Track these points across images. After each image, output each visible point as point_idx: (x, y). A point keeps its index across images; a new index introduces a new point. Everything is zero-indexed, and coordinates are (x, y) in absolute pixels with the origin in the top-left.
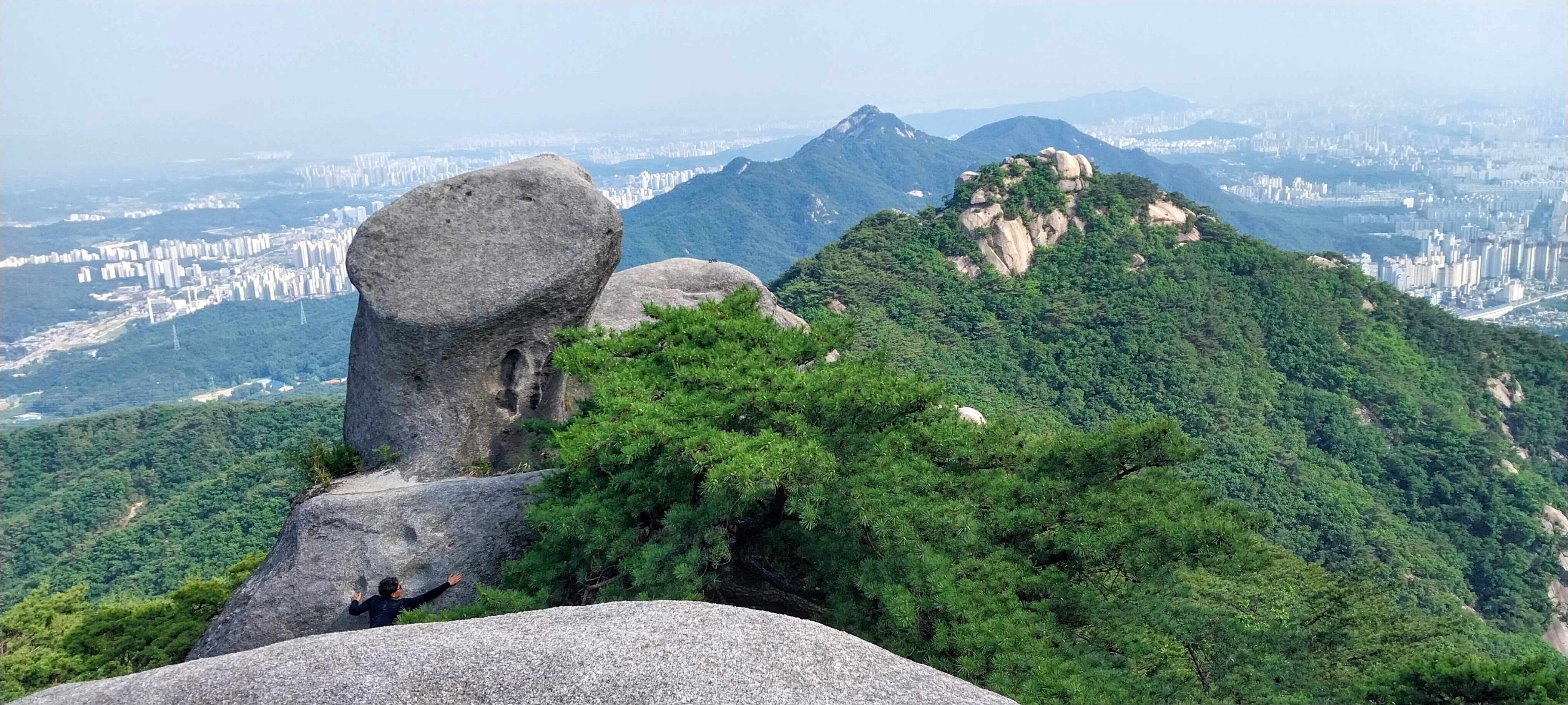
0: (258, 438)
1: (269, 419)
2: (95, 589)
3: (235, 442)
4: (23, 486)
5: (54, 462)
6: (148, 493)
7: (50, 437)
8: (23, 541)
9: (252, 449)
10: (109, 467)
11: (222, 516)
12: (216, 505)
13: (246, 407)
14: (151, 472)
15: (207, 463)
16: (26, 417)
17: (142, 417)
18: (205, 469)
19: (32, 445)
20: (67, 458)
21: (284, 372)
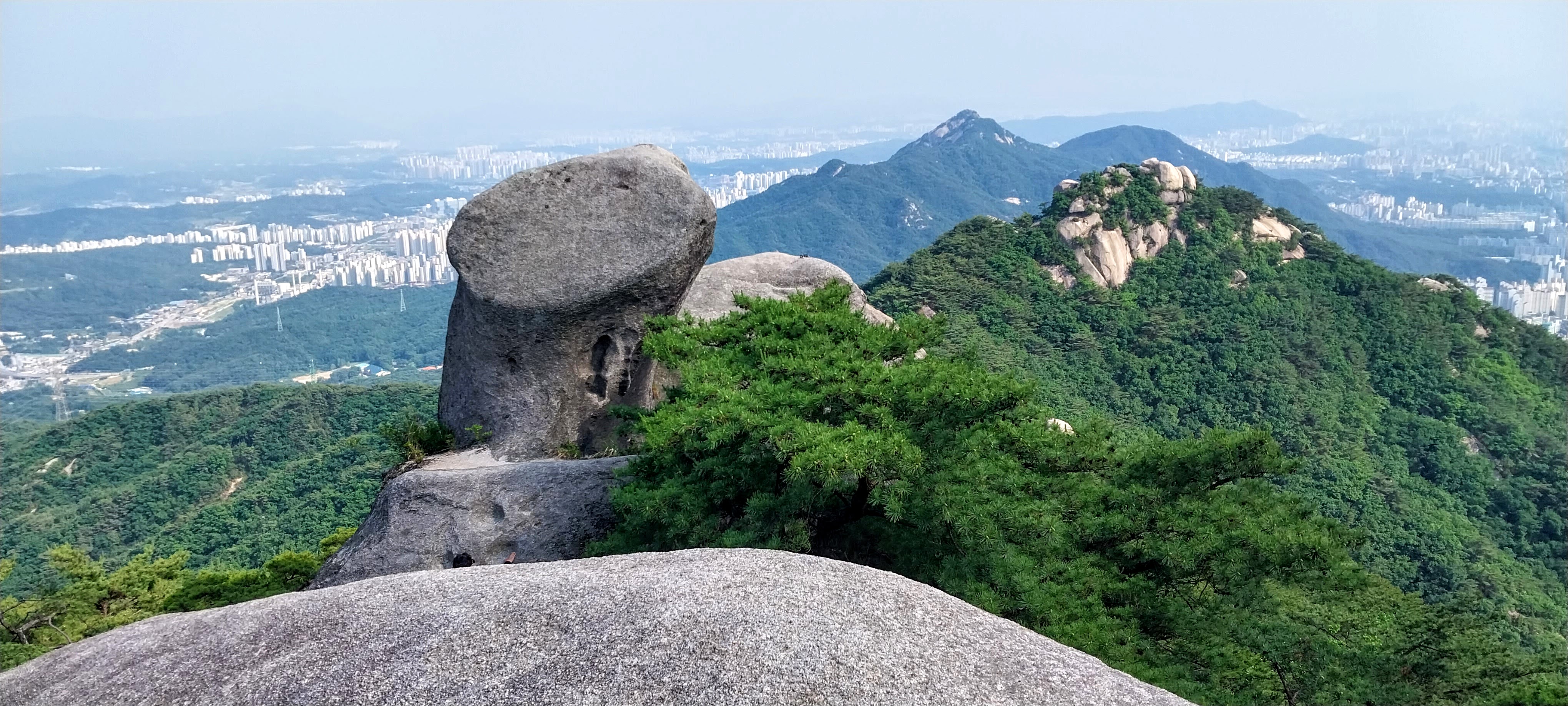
0: (354, 421)
1: (366, 403)
2: (195, 559)
3: (331, 423)
4: (133, 458)
5: (161, 436)
6: (248, 469)
7: (159, 411)
8: (130, 510)
9: (348, 431)
10: (213, 443)
11: (317, 495)
12: (311, 484)
13: (344, 390)
14: (251, 449)
15: (304, 443)
16: (138, 391)
17: (245, 395)
18: (302, 448)
19: (143, 418)
20: (174, 432)
21: (382, 357)
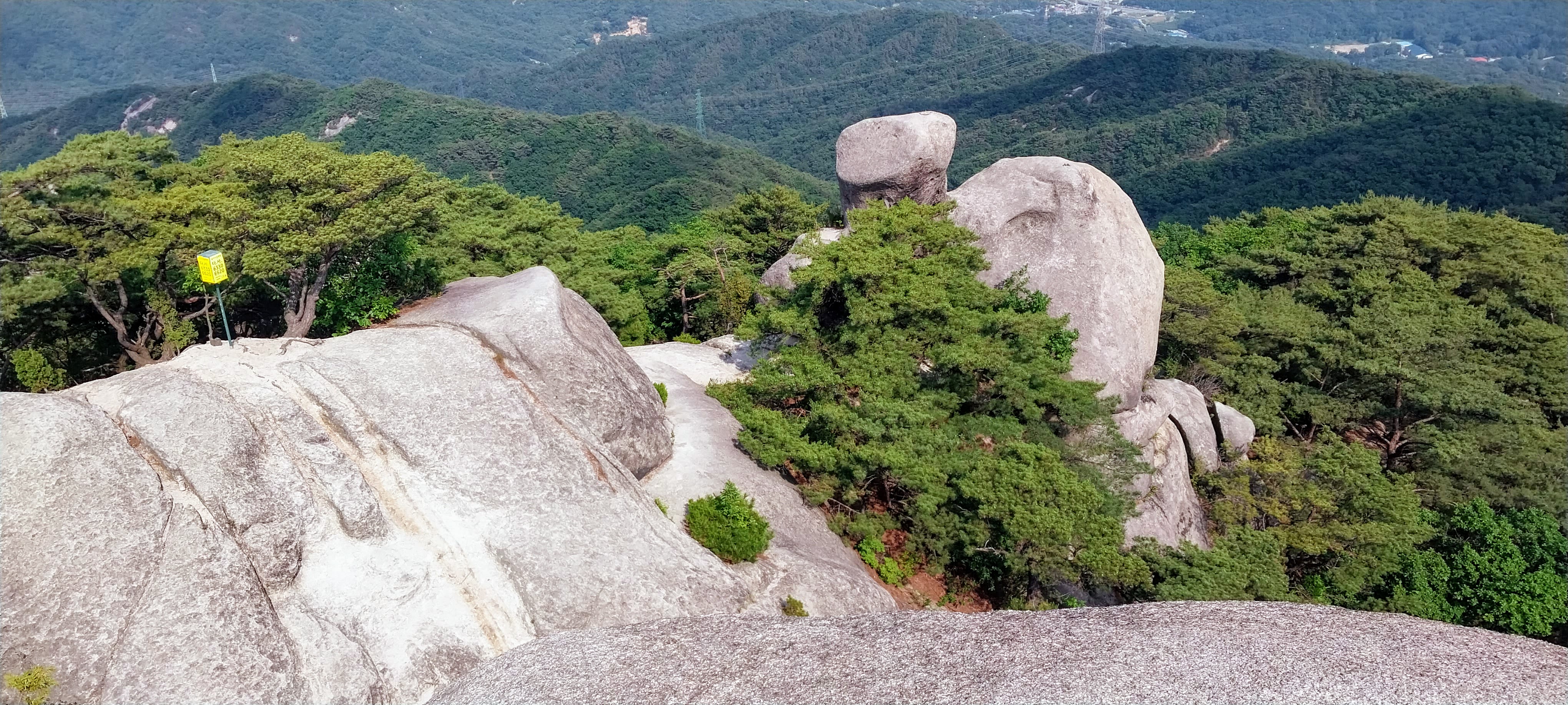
6: (1236, 133)
10: (1213, 100)
13: (1354, 72)
15: (1296, 119)
16: (1176, 33)
18: (1292, 123)
